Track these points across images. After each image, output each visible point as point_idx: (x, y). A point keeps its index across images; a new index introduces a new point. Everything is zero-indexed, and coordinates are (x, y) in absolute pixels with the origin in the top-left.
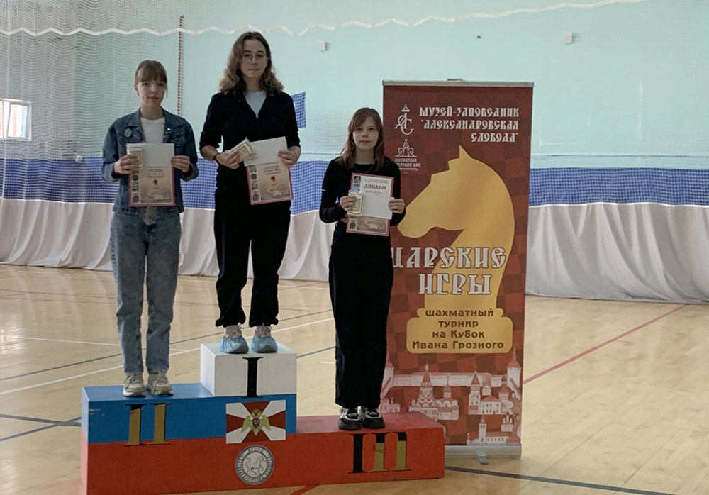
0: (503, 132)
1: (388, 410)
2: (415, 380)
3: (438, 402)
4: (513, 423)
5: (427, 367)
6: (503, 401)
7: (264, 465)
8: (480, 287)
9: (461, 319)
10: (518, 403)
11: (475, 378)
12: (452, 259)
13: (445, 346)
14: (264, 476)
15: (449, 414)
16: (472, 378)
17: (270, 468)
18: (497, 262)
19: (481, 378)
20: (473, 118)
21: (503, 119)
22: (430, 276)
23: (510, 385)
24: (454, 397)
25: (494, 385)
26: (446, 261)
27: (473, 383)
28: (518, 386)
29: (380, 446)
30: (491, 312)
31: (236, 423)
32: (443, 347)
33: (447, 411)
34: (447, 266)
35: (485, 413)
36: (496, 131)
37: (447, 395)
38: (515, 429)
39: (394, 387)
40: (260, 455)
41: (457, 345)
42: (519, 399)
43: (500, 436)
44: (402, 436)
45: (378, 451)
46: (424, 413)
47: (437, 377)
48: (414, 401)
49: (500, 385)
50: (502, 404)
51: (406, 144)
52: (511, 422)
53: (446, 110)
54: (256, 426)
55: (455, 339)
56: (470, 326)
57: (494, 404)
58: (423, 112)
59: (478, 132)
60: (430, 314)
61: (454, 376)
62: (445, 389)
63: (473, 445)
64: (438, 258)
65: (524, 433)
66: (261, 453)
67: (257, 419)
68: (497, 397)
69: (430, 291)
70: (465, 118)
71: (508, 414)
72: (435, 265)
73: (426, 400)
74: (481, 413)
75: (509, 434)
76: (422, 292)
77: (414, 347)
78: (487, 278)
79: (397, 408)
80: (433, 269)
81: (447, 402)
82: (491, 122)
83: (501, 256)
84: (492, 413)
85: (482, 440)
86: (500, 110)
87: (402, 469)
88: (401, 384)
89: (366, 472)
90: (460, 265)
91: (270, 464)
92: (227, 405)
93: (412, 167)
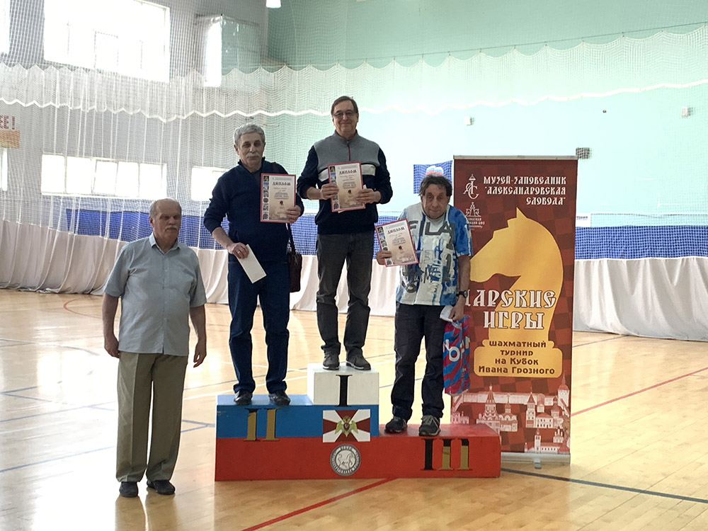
0: (552, 197)
1: (459, 422)
2: (482, 398)
3: (501, 416)
4: (563, 436)
5: (491, 388)
6: (555, 418)
7: (353, 460)
8: (534, 323)
9: (518, 350)
10: (567, 420)
11: (531, 398)
12: (510, 300)
13: (506, 371)
14: (353, 469)
15: (510, 426)
17: (357, 463)
18: (549, 303)
19: (535, 398)
20: (527, 185)
21: (553, 186)
22: (492, 313)
23: (560, 404)
25: (547, 404)
26: (506, 303)
27: (529, 401)
28: (567, 406)
29: (447, 449)
30: (544, 344)
31: (331, 426)
32: (504, 371)
33: (508, 424)
34: (507, 305)
35: (540, 427)
36: (547, 196)
37: (508, 411)
38: (565, 442)
39: (464, 403)
40: (350, 452)
41: (516, 370)
43: (550, 445)
44: (465, 442)
45: (445, 453)
46: (487, 424)
47: (500, 396)
48: (480, 415)
50: (554, 420)
51: (473, 206)
52: (562, 434)
53: (505, 179)
54: (346, 429)
55: (513, 365)
56: (526, 355)
57: (547, 420)
58: (486, 181)
59: (532, 197)
60: (493, 344)
61: (513, 396)
62: (506, 406)
63: (530, 452)
64: (500, 298)
65: (573, 443)
66: (351, 450)
67: (348, 424)
68: (550, 414)
69: (492, 326)
70: (521, 185)
71: (559, 428)
72: (497, 305)
73: (490, 415)
74: (537, 427)
75: (560, 444)
76: (486, 326)
77: (480, 371)
78: (540, 315)
79: (467, 420)
80: (495, 308)
81: (508, 417)
82: (542, 188)
83: (552, 298)
84: (546, 427)
85: (538, 449)
86: (550, 179)
87: (465, 468)
88: (469, 401)
89: (435, 470)
90: (518, 305)
91: (358, 460)
92: (324, 411)
93: (478, 225)
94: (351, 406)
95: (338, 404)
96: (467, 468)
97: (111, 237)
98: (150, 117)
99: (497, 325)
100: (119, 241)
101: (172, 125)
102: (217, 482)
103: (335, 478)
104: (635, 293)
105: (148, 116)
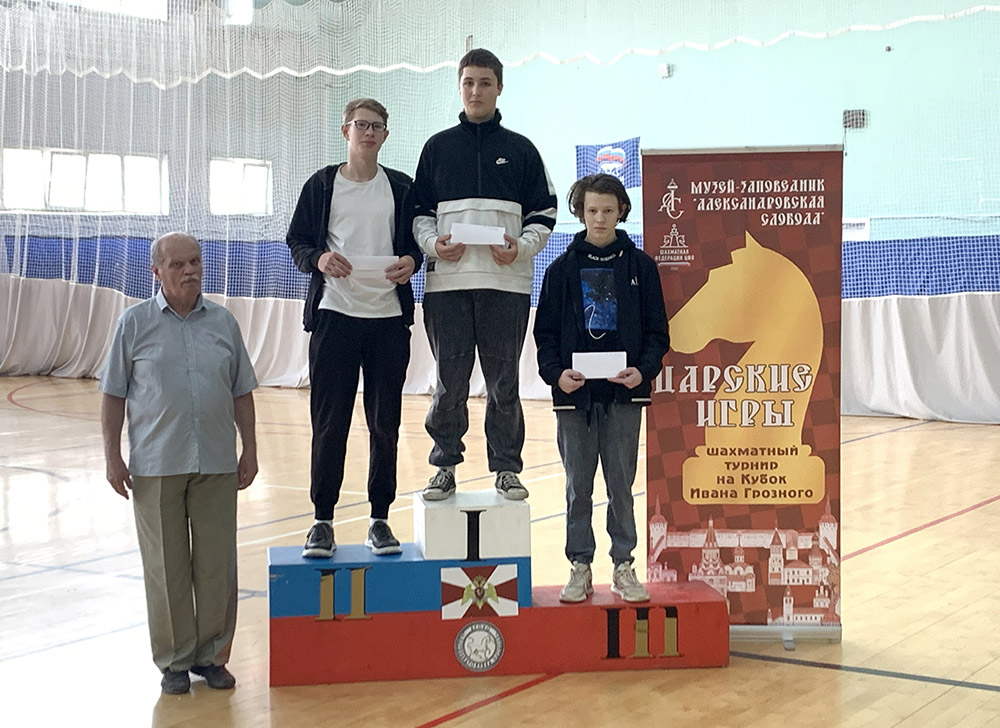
0: (804, 212)
1: (661, 579)
2: (696, 539)
3: (728, 568)
4: (829, 596)
5: (711, 522)
6: (815, 568)
7: (492, 647)
8: (779, 417)
9: (755, 460)
10: (835, 571)
11: (776, 536)
12: (739, 381)
13: (734, 494)
14: (492, 661)
15: (743, 584)
16: (772, 537)
17: (499, 651)
18: (802, 385)
19: (783, 537)
20: (761, 195)
21: (803, 194)
22: (711, 403)
23: (823, 545)
24: (748, 562)
25: (801, 546)
26: (732, 385)
27: (773, 543)
28: (835, 548)
29: (642, 624)
30: (794, 450)
31: (454, 593)
32: (731, 496)
33: (740, 580)
34: (733, 390)
35: (791, 583)
36: (794, 212)
37: (739, 559)
38: (833, 605)
39: (668, 548)
40: (486, 634)
41: (750, 493)
42: (837, 564)
43: (808, 613)
44: (671, 611)
45: (640, 631)
46: (707, 582)
47: (726, 535)
48: (694, 567)
49: (810, 547)
50: (814, 571)
51: (674, 232)
52: (827, 594)
53: (726, 185)
54: (479, 597)
55: (746, 485)
56: (767, 468)
57: (803, 571)
58: (695, 189)
59: (770, 213)
60: (712, 452)
61: (747, 535)
62: (736, 551)
63: (776, 624)
64: (722, 378)
65: (845, 608)
66: (487, 631)
67: (480, 589)
68: (807, 563)
69: (711, 423)
70: (752, 195)
71: (822, 583)
72: (717, 389)
73: (711, 566)
74: (786, 583)
75: (824, 610)
76: (701, 423)
77: (692, 496)
78: (787, 404)
79: (673, 575)
80: (715, 394)
81: (740, 569)
82: (786, 199)
83: (806, 375)
84: (801, 583)
85: (789, 618)
86: (799, 183)
87: (672, 654)
88: (676, 545)
89: (624, 658)
90: (751, 389)
91: (499, 646)
92: (442, 570)
93: (684, 260)
94: (485, 560)
95: (466, 557)
96: (677, 654)
97: (81, 280)
98: (139, 81)
99: (718, 423)
100: (94, 286)
101: (175, 93)
102: (274, 689)
103: (463, 676)
104: (943, 351)
105: (135, 80)
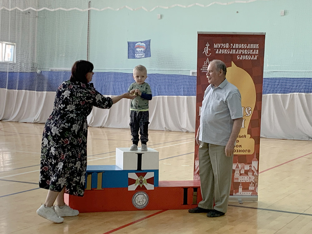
1: (198, 179)
7: (145, 200)
14: (145, 205)
16: (236, 165)
17: (147, 202)
18: (248, 114)
19: (240, 165)
21: (251, 49)
23: (253, 169)
25: (246, 169)
27: (236, 168)
28: (257, 169)
29: (195, 193)
30: (245, 136)
31: (132, 182)
35: (242, 181)
36: (248, 55)
38: (255, 189)
40: (143, 196)
42: (257, 175)
49: (249, 169)
50: (249, 177)
51: (208, 60)
52: (253, 185)
53: (226, 45)
54: (141, 183)
57: (246, 177)
58: (215, 46)
59: (240, 55)
63: (236, 195)
66: (143, 195)
67: (141, 180)
68: (248, 175)
70: (234, 49)
71: (252, 182)
75: (252, 191)
82: (246, 51)
83: (250, 111)
84: (245, 181)
85: (240, 193)
86: (250, 45)
89: (189, 205)
91: (147, 200)
92: (129, 173)
94: (143, 170)
95: (137, 169)
